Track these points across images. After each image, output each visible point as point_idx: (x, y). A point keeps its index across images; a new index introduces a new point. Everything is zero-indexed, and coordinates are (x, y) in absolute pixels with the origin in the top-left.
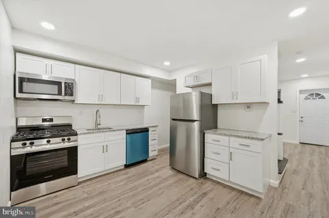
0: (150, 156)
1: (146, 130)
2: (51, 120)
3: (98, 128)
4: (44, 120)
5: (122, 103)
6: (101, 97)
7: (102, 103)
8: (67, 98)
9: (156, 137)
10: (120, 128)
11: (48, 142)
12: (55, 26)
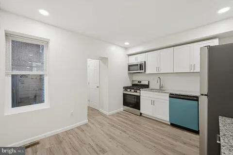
1: (196, 99)
3: (160, 90)
6: (158, 68)
7: (159, 72)
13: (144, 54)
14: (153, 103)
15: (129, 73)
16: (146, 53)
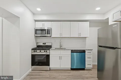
0: (86, 67)
1: (84, 52)
2: (45, 44)
3: (61, 48)
4: (43, 44)
5: (71, 37)
6: (61, 34)
7: (62, 37)
8: (48, 35)
9: (91, 57)
10: (68, 49)
11: (40, 51)
12: (41, 9)
13: (50, 22)
14: (60, 58)
15: (35, 36)
16: (52, 22)
